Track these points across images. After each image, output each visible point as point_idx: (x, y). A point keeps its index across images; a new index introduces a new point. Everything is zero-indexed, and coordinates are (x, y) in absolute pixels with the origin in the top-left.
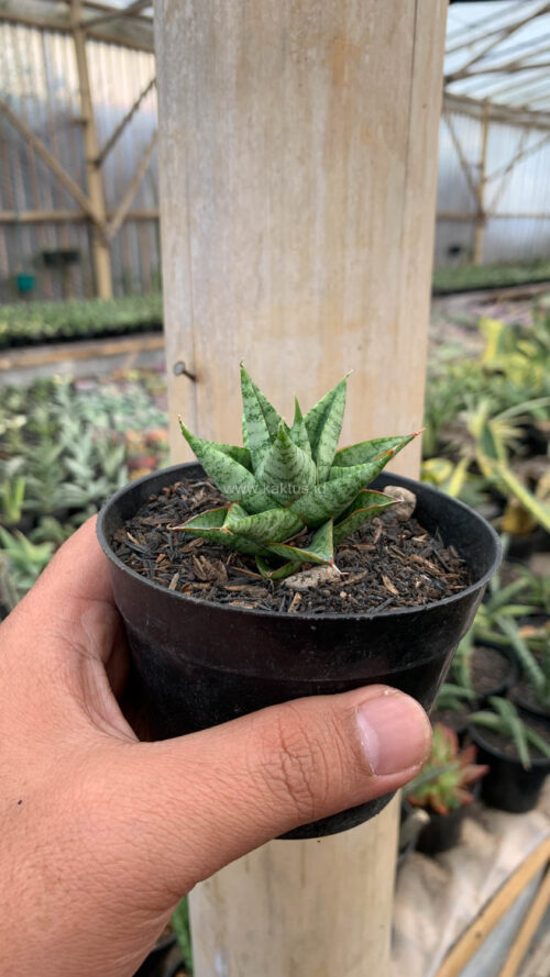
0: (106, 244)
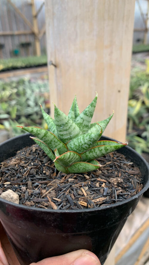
0: (39, 40)
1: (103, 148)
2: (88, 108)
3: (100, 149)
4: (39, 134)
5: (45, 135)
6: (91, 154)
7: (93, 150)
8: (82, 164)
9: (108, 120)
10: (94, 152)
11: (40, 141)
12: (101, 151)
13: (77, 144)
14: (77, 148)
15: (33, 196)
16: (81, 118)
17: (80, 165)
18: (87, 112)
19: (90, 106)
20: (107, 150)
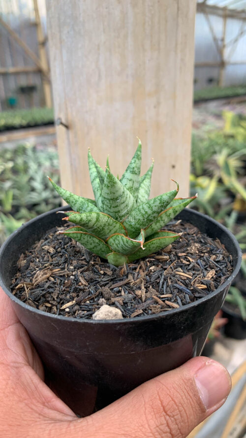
1: (171, 211)
2: (134, 163)
3: (168, 213)
4: (90, 221)
5: (98, 220)
6: (158, 224)
7: (159, 218)
8: (154, 242)
9: (150, 173)
10: (162, 220)
11: (80, 233)
12: (169, 216)
13: (139, 217)
14: (141, 223)
15: (129, 304)
16: (130, 180)
17: (152, 244)
18: (136, 169)
19: (136, 159)
20: (176, 212)
